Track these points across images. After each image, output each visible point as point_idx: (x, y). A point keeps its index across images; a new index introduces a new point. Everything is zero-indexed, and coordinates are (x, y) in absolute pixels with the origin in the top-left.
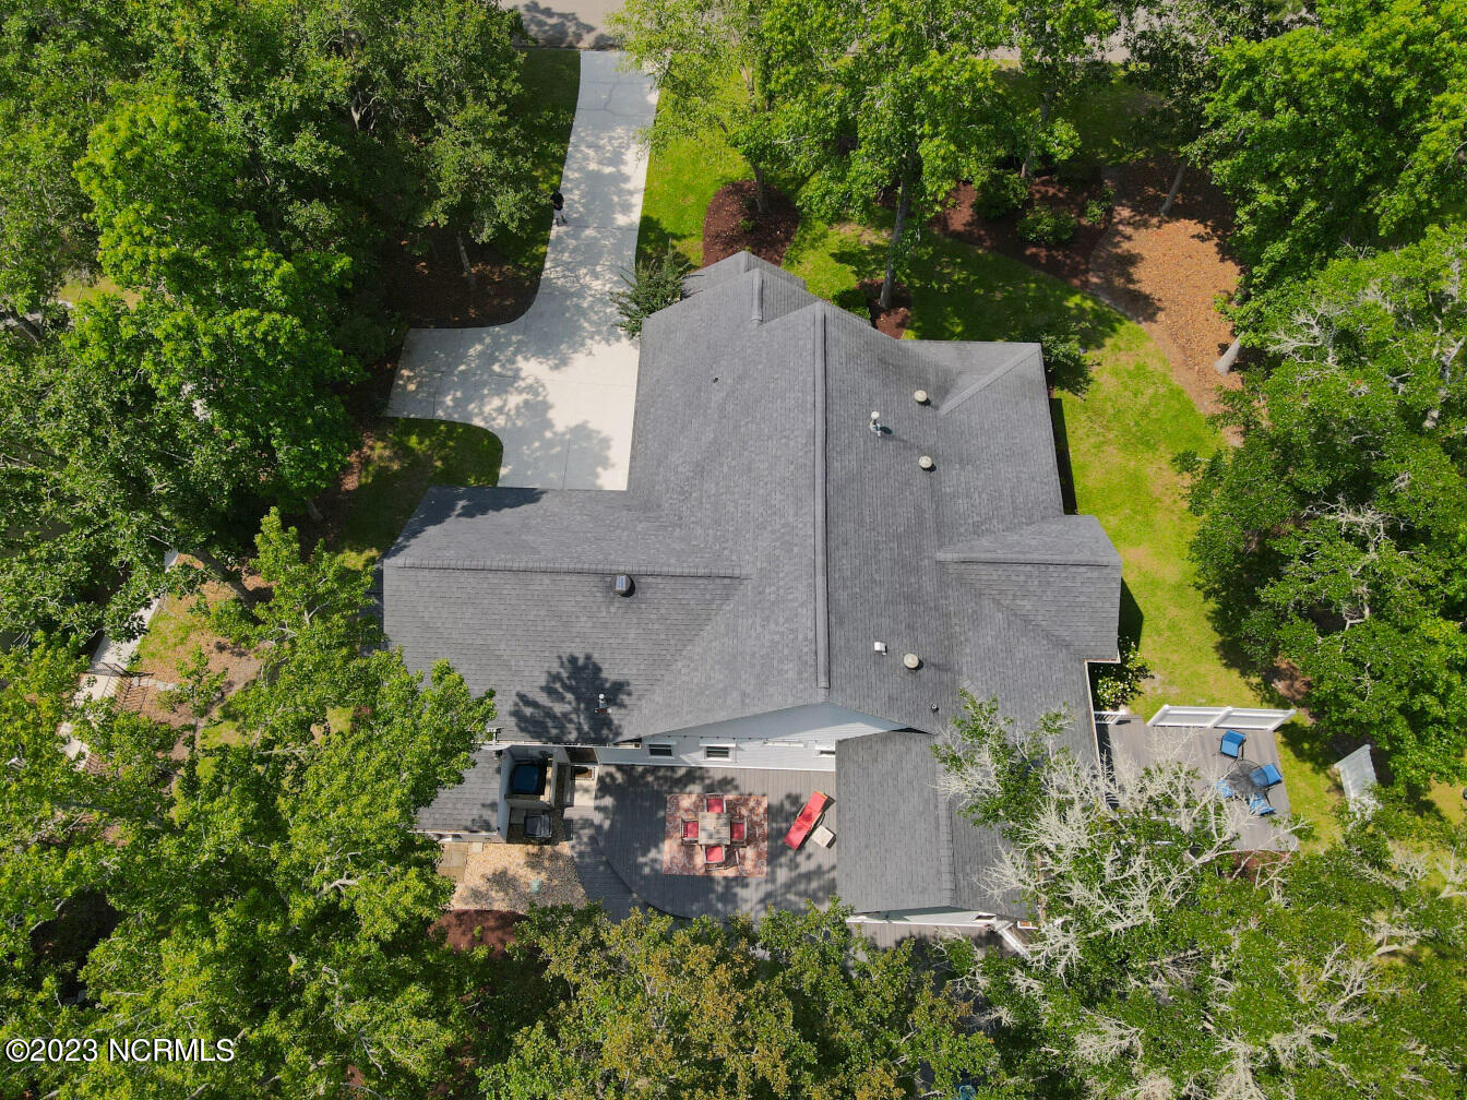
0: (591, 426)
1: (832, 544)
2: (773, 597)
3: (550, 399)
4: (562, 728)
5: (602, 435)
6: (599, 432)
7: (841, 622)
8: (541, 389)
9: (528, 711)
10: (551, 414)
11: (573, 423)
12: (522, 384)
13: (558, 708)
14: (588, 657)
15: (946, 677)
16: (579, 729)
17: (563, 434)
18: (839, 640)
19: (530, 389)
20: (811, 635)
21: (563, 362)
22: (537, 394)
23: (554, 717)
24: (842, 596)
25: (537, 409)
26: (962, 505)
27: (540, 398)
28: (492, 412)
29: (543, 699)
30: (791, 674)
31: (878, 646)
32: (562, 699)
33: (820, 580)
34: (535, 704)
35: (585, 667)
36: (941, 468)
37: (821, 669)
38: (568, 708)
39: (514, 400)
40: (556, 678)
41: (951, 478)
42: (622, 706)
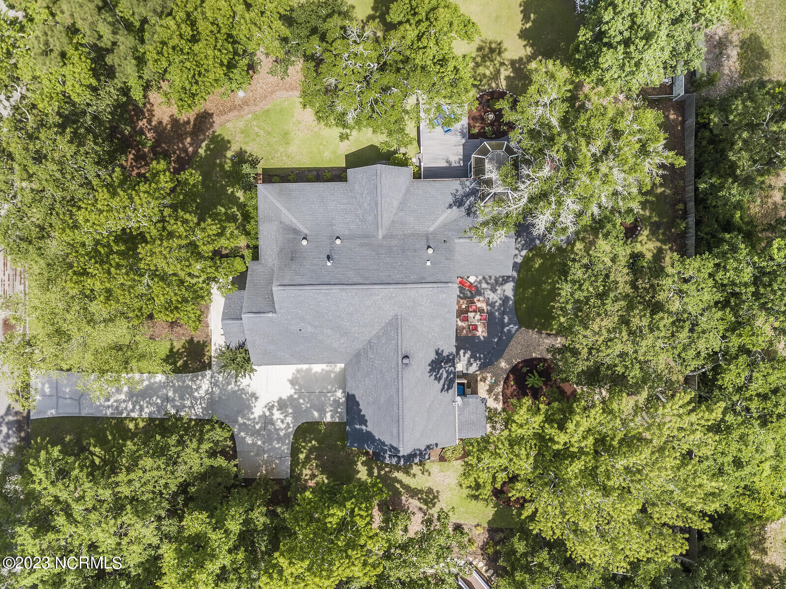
0: (290, 378)
1: (391, 282)
2: (411, 303)
3: (276, 399)
4: (450, 373)
5: (295, 372)
6: (294, 374)
7: (424, 278)
8: (270, 405)
9: (446, 387)
10: (284, 397)
11: (290, 386)
12: (267, 414)
13: (445, 375)
14: (429, 365)
15: (431, 237)
16: (450, 366)
17: (295, 389)
18: (432, 279)
19: (271, 409)
20: (431, 289)
21: (254, 396)
22: (273, 406)
23: (447, 377)
24: (413, 278)
25: (282, 405)
26: (352, 226)
27: (276, 404)
28: (285, 423)
29: (442, 381)
30: (444, 296)
31: (429, 263)
32: (442, 374)
33: (409, 286)
34: (444, 385)
35: (432, 366)
36: (337, 235)
37: (445, 285)
38: (444, 372)
39: (277, 415)
40: (436, 378)
41: (340, 229)
42: (442, 351)
